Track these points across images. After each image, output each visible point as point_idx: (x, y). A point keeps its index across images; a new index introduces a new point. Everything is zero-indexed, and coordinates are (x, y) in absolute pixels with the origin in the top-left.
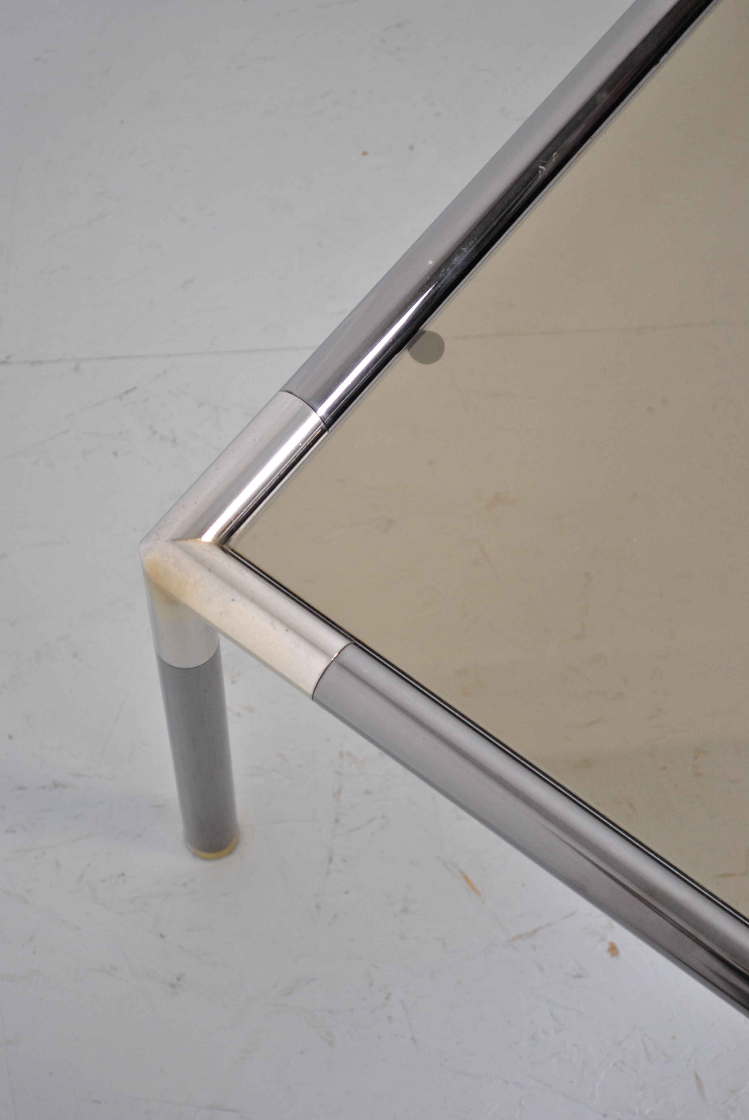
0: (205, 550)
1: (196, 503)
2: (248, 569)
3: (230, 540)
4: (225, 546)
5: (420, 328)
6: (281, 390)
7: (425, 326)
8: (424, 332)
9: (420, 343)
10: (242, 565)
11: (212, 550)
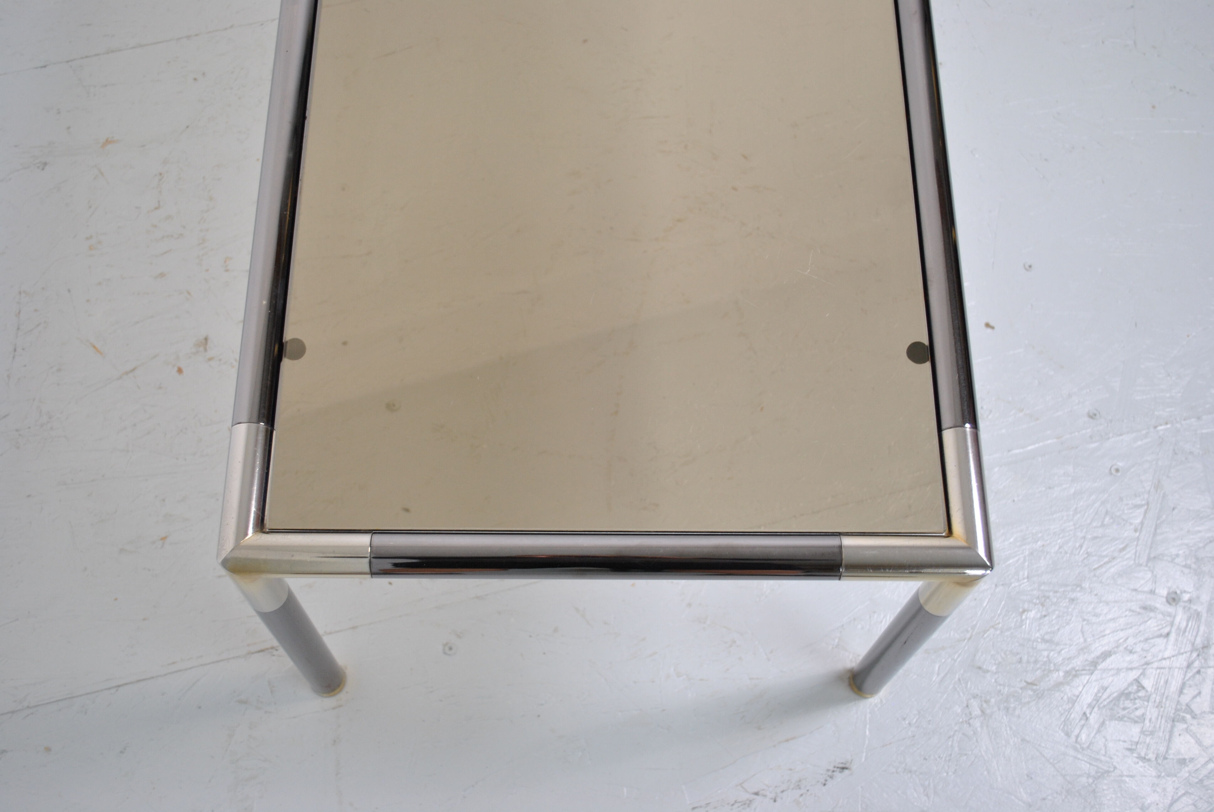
0: (257, 540)
1: (233, 518)
2: (288, 534)
3: (265, 525)
4: (264, 530)
5: (284, 341)
6: (232, 426)
7: (285, 338)
8: (287, 342)
9: (288, 349)
10: (283, 534)
11: (261, 537)
